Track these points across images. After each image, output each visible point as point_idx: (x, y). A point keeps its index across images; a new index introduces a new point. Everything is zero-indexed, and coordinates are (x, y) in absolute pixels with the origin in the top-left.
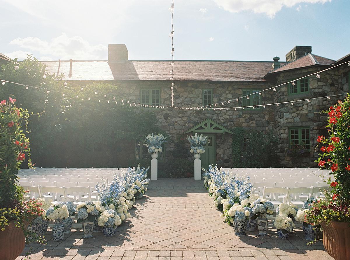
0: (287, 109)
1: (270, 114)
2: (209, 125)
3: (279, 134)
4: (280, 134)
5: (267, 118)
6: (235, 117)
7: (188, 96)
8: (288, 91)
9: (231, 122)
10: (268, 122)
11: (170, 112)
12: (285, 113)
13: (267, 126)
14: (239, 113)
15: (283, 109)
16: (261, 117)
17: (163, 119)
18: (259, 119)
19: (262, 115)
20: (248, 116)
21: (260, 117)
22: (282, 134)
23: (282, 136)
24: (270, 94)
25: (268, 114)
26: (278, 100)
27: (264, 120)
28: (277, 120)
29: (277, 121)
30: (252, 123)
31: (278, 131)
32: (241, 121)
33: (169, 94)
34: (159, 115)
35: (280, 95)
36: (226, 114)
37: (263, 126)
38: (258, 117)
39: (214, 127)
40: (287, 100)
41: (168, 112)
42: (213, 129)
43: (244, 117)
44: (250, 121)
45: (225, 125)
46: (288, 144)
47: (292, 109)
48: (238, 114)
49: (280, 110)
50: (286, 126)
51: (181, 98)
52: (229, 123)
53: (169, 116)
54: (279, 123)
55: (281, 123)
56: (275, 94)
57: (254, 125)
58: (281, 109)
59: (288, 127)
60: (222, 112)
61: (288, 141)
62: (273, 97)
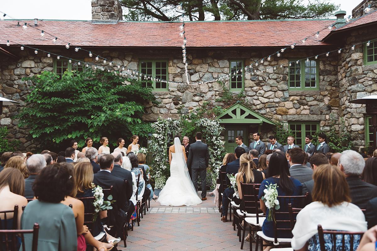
0: (362, 85)
1: (333, 96)
2: (238, 112)
3: (349, 125)
4: (351, 126)
5: (327, 100)
6: (277, 100)
7: (208, 71)
8: (363, 58)
9: (272, 108)
10: (329, 108)
11: (182, 94)
12: (358, 92)
13: (327, 114)
14: (284, 95)
15: (356, 86)
16: (318, 100)
17: (172, 104)
18: (315, 102)
19: (319, 97)
20: (298, 98)
21: (315, 99)
22: (352, 124)
23: (354, 128)
24: (332, 65)
25: (329, 95)
26: (346, 73)
27: (323, 104)
28: (344, 104)
29: (344, 106)
30: (304, 109)
31: (346, 120)
32: (286, 106)
33: (180, 68)
34: (166, 98)
35: (349, 65)
36: (264, 96)
37: (321, 114)
38: (313, 100)
39: (246, 114)
40: (363, 72)
41: (179, 94)
42: (245, 118)
43: (291, 101)
44: (300, 107)
45: (263, 112)
46: (364, 140)
47: (371, 85)
48: (282, 95)
49: (350, 88)
50: (360, 113)
51: (198, 73)
52: (268, 110)
53: (181, 100)
54: (346, 108)
55: (352, 108)
56: (341, 65)
57: (307, 112)
58: (353, 86)
59: (363, 114)
60: (258, 93)
61: (364, 136)
62: (338, 70)
